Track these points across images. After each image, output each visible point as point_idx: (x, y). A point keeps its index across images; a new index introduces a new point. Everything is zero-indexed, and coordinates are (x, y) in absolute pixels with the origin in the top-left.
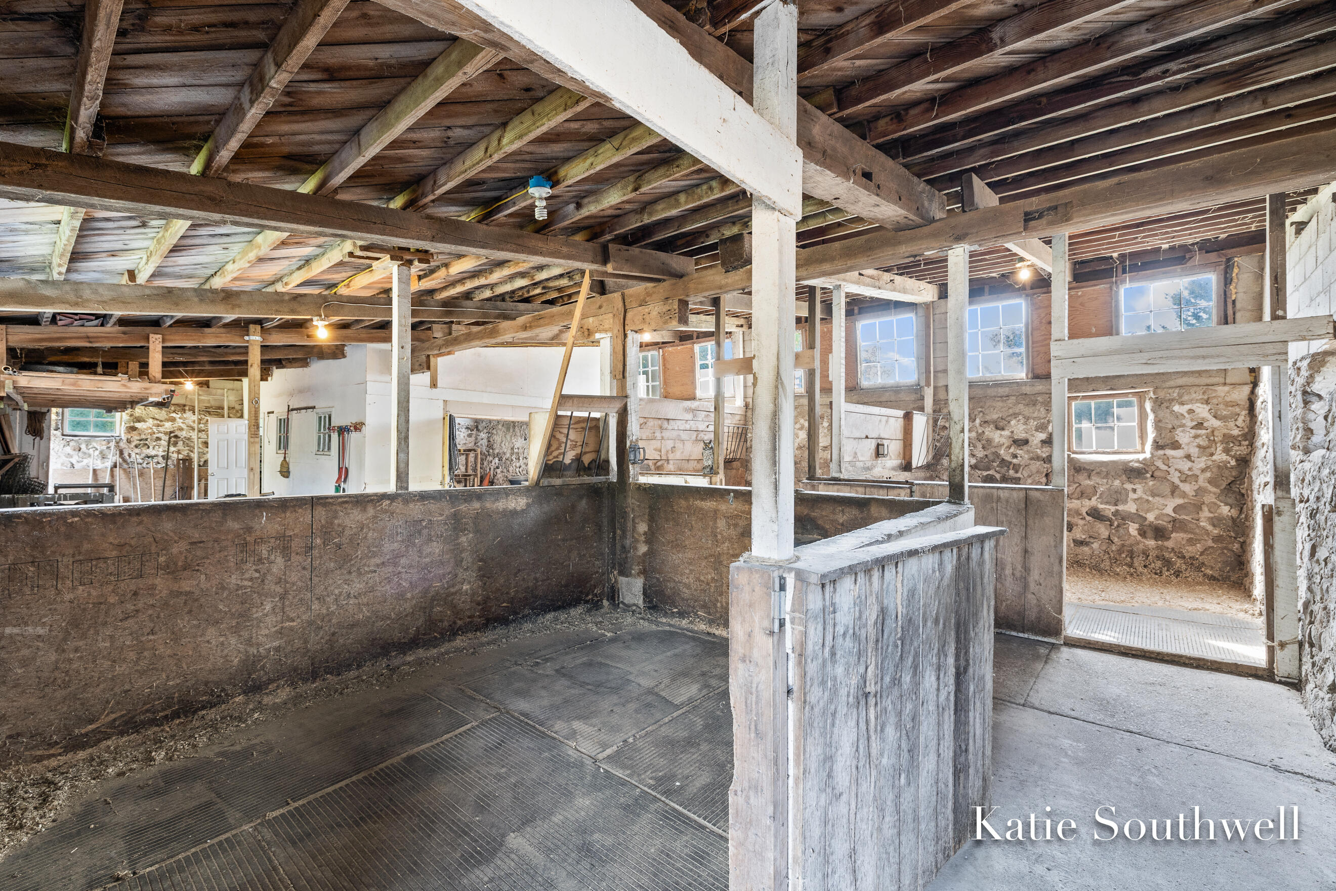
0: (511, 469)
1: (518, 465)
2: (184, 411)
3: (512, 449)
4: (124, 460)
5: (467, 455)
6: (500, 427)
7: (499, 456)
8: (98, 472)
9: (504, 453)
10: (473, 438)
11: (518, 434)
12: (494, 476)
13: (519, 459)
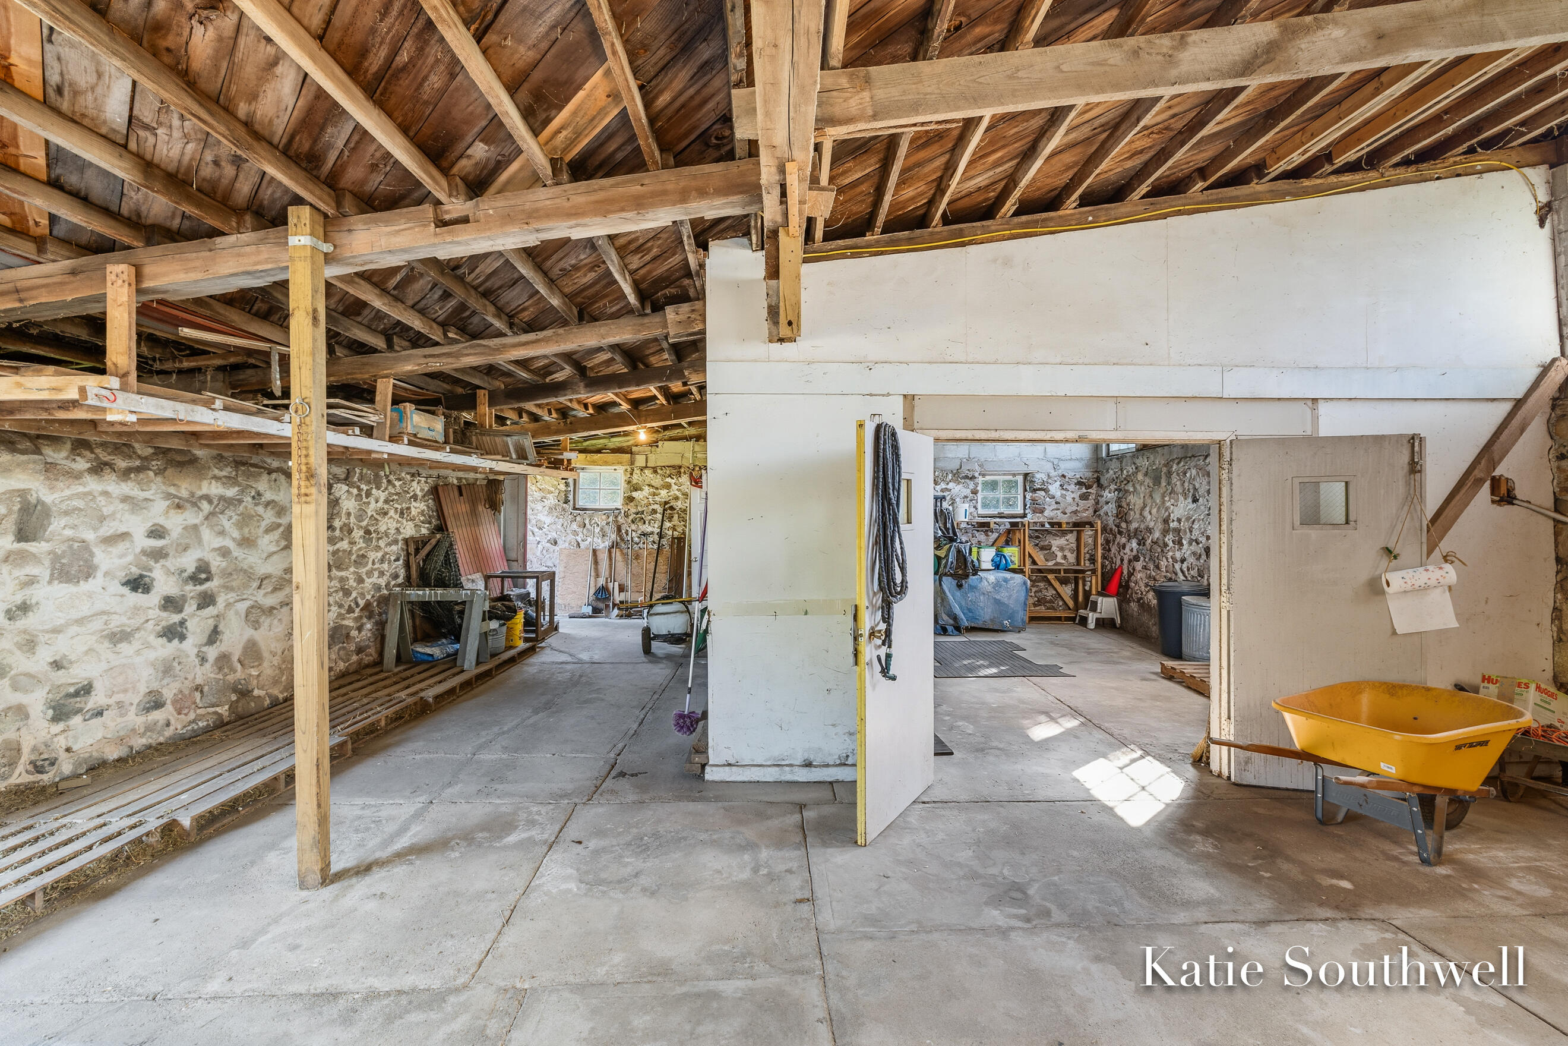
0: (1163, 563)
1: (1178, 555)
2: (679, 474)
3: (1166, 521)
4: (622, 539)
5: (1079, 533)
6: (1140, 477)
7: (1141, 538)
8: (598, 553)
9: (1150, 530)
10: (1091, 502)
11: (1179, 489)
12: (1130, 574)
13: (1181, 544)
